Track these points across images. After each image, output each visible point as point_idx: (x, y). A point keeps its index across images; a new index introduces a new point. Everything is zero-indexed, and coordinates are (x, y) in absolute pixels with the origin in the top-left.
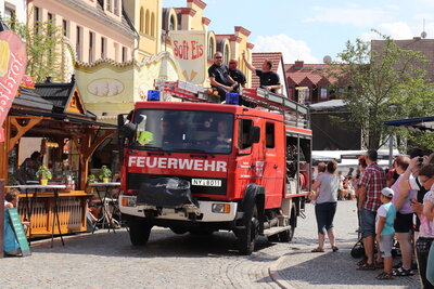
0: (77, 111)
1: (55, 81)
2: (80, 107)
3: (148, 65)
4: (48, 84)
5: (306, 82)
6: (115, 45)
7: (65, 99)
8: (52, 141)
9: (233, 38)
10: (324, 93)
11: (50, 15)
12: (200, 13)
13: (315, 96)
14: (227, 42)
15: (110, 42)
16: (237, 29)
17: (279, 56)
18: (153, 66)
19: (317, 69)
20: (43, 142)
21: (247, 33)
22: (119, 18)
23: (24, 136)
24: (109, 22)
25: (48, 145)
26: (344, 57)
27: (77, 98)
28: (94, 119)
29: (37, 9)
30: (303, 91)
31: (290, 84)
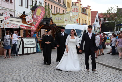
0: (52, 23)
3: (67, 14)
4: (46, 18)
5: (103, 17)
7: (49, 21)
9: (87, 8)
11: (48, 4)
12: (80, 3)
13: (105, 20)
14: (86, 9)
15: (61, 10)
16: (88, 6)
17: (97, 12)
19: (104, 14)
20: (45, 30)
21: (90, 7)
22: (63, 4)
27: (52, 21)
28: (56, 25)
29: (46, 3)
30: (102, 19)
31: (100, 18)
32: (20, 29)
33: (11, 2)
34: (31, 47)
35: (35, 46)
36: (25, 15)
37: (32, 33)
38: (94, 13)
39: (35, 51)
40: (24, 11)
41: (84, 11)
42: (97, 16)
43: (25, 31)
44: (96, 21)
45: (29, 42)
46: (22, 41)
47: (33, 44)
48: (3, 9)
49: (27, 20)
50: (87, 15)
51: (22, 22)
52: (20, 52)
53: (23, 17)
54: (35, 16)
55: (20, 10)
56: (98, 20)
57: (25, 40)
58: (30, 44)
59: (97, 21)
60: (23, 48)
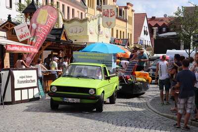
0: (65, 40)
1: (55, 27)
2: (66, 38)
3: (93, 19)
5: (156, 25)
6: (78, 12)
7: (60, 35)
8: (55, 52)
9: (126, 8)
10: (164, 29)
13: (160, 31)
14: (123, 9)
16: (128, 4)
17: (145, 15)
18: (95, 20)
20: (52, 52)
21: (132, 5)
23: (45, 50)
25: (54, 53)
26: (176, 14)
28: (72, 42)
30: (155, 29)
31: (150, 26)
34: (28, 88)
36: (13, 23)
38: (140, 17)
40: (10, 16)
41: (120, 14)
42: (145, 24)
43: (12, 54)
44: (143, 32)
45: (24, 77)
46: (11, 76)
47: (33, 81)
50: (126, 21)
52: (8, 98)
54: (34, 26)
56: (148, 31)
57: (17, 74)
58: (26, 82)
59: (145, 33)
60: (13, 89)
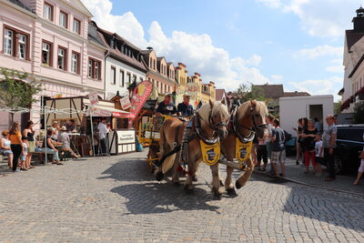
1: (152, 99)
4: (150, 100)
5: (232, 98)
7: (154, 104)
9: (209, 85)
11: (153, 80)
12: (199, 78)
13: (235, 102)
14: (207, 86)
15: (171, 88)
16: (210, 82)
17: (224, 90)
19: (235, 94)
21: (213, 83)
22: (174, 80)
24: (171, 81)
30: (231, 101)
31: (228, 99)
32: (112, 117)
33: (100, 79)
34: (127, 144)
35: (134, 141)
36: (120, 97)
37: (130, 122)
38: (220, 92)
39: (134, 149)
40: (118, 91)
41: (205, 90)
42: (224, 97)
43: (119, 120)
45: (126, 136)
46: (115, 134)
47: (132, 139)
48: (88, 90)
49: (123, 104)
50: (209, 95)
51: (116, 107)
52: (113, 151)
53: (116, 100)
54: (134, 97)
55: (111, 90)
57: (120, 133)
58: (127, 139)
60: (117, 145)
